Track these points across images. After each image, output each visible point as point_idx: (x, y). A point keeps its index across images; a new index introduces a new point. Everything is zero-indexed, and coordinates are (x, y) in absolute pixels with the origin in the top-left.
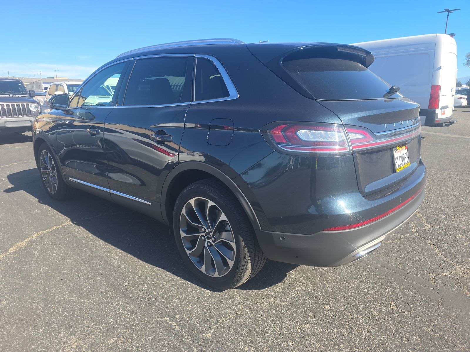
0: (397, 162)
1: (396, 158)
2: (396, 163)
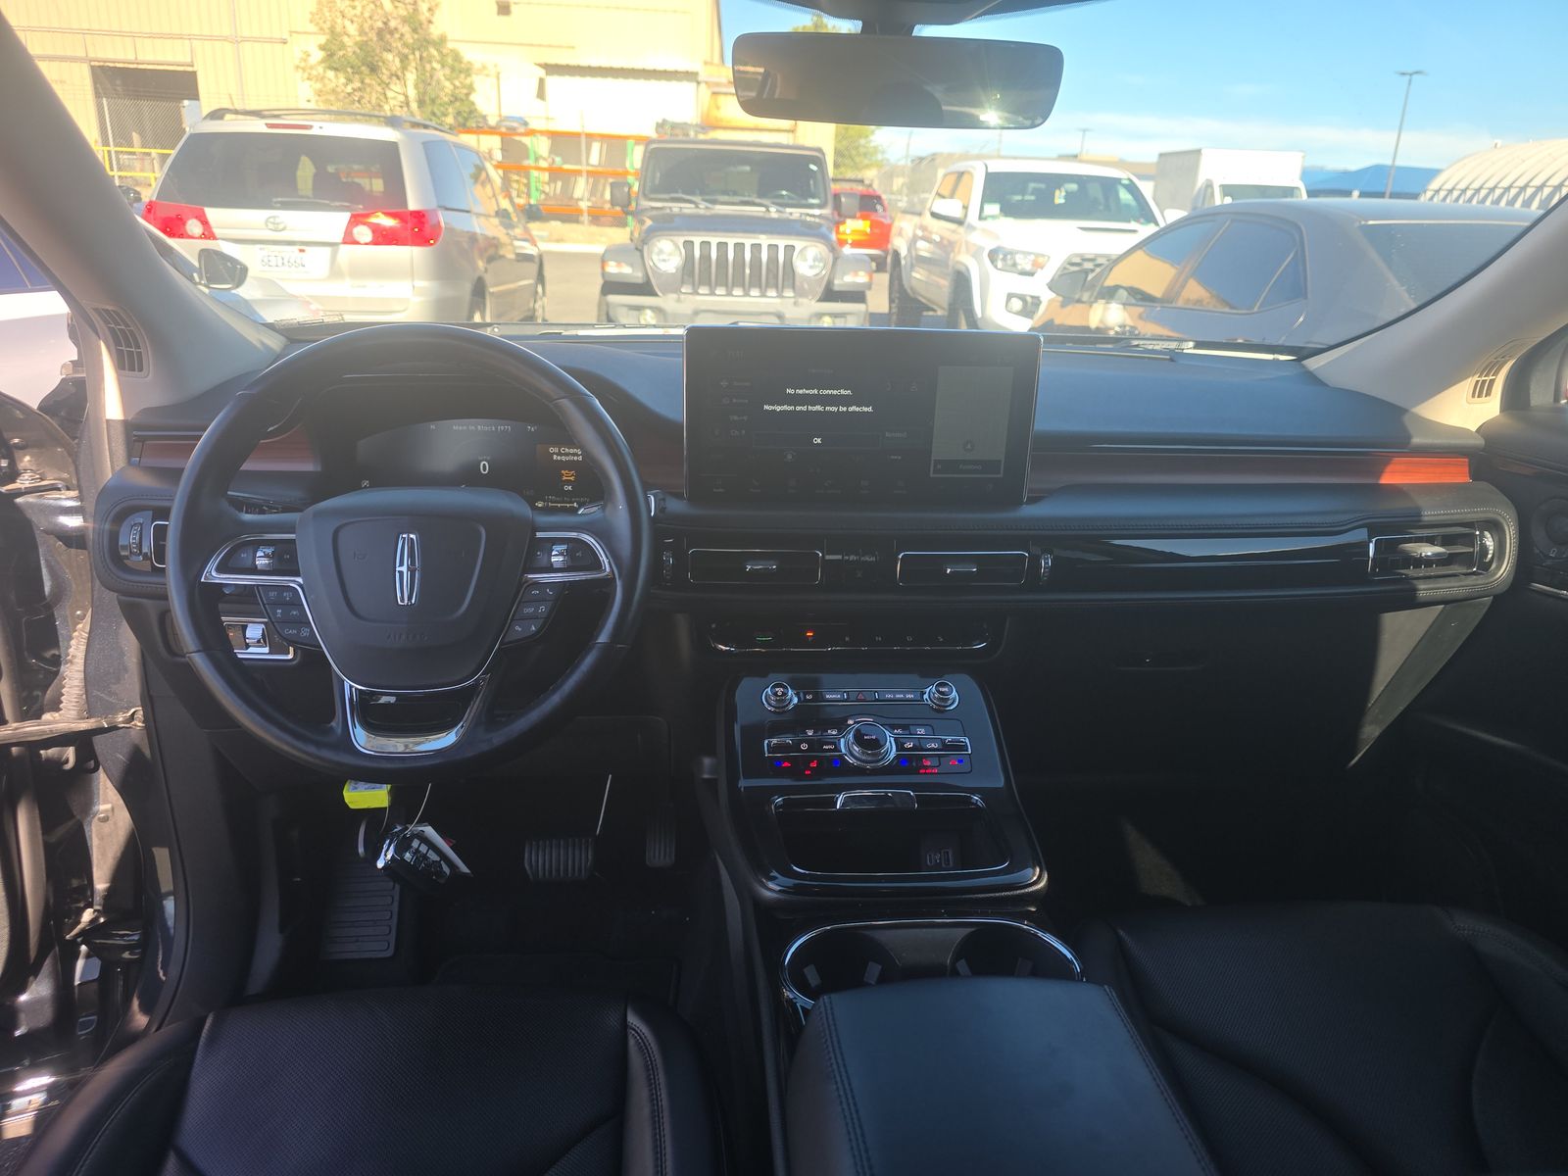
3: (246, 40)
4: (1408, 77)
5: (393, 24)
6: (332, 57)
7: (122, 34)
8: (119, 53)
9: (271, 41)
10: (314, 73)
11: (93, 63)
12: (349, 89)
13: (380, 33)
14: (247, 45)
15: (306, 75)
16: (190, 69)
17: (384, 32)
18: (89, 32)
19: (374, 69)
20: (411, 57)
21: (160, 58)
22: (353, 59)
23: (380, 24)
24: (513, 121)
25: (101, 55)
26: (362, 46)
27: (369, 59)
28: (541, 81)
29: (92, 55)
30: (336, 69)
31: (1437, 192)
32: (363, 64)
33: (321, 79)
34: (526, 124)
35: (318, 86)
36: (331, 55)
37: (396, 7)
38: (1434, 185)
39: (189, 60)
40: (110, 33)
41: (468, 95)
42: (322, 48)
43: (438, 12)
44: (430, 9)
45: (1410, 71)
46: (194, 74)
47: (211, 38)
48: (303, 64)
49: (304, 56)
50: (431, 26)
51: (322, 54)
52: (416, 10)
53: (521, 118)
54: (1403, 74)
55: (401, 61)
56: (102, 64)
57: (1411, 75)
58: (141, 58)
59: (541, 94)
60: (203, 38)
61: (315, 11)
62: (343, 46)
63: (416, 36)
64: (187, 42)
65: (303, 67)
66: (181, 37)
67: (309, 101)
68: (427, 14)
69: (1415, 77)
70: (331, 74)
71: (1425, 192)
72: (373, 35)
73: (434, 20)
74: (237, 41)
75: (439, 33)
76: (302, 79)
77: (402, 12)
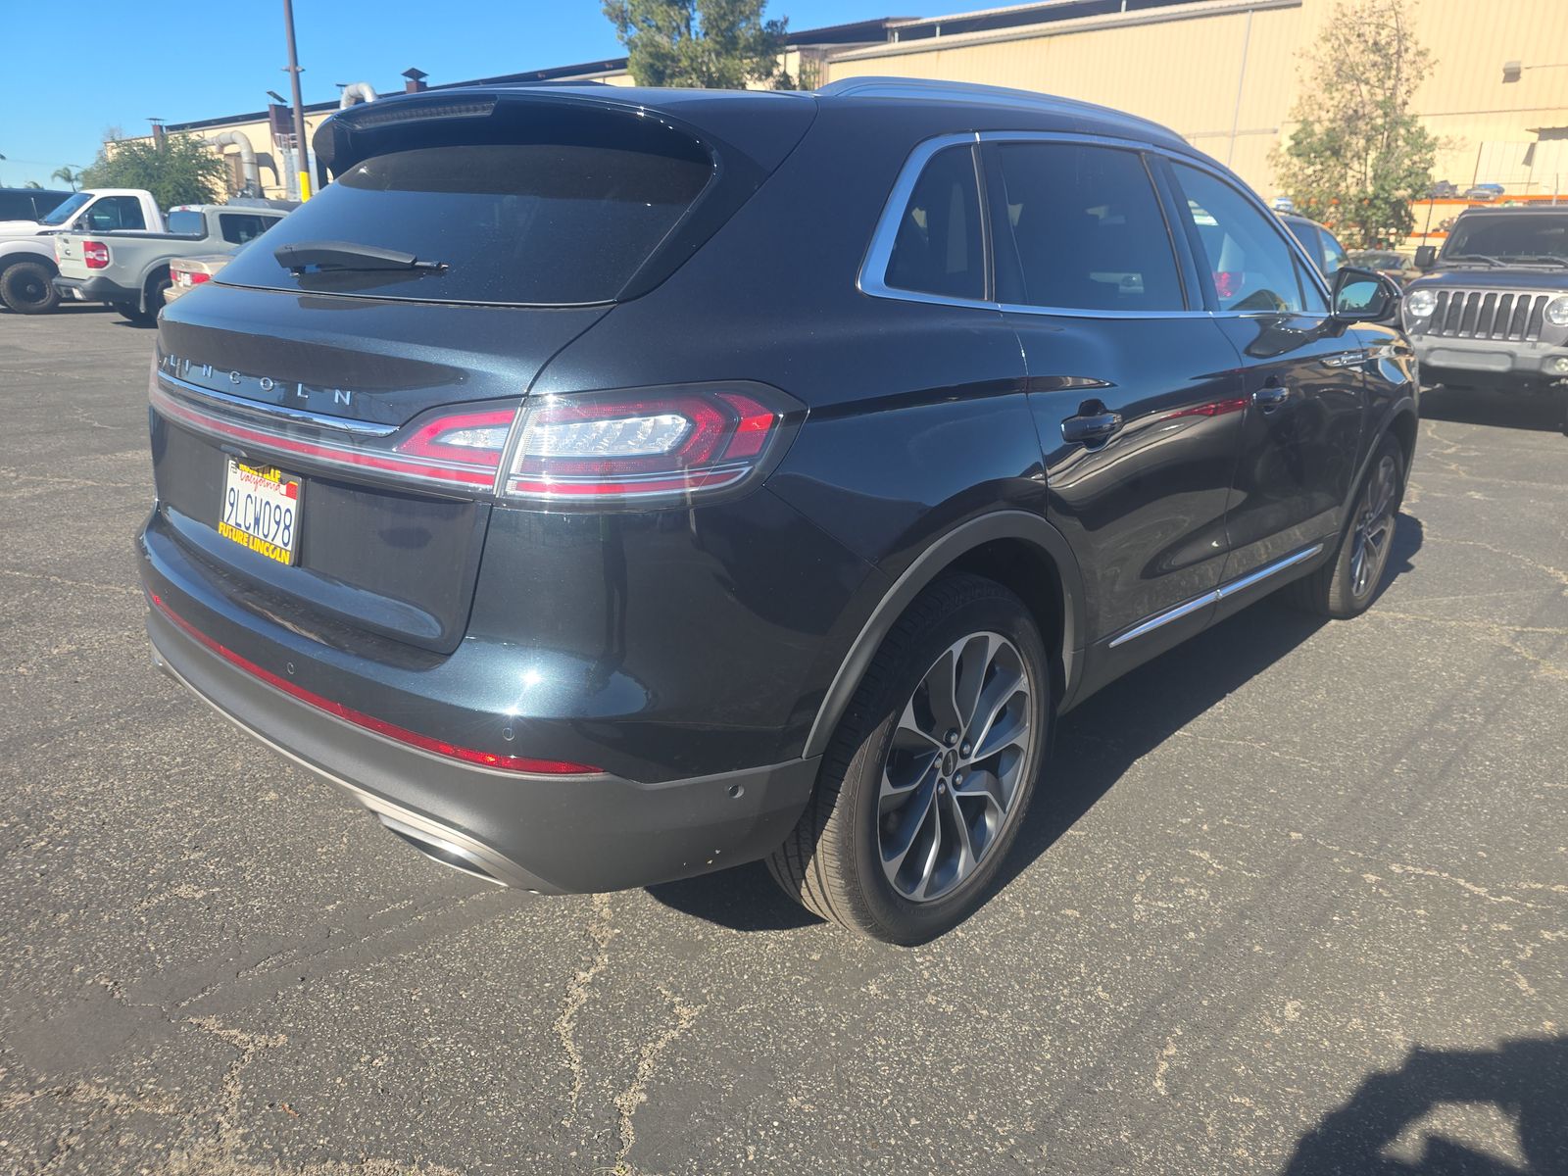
0: (232, 505)
1: (232, 489)
2: (228, 508)
5: (1365, 110)
9: (1264, 132)
10: (1282, 160)
12: (1309, 172)
13: (1349, 120)
15: (1274, 163)
17: (1352, 119)
19: (1337, 152)
20: (1378, 138)
22: (1316, 145)
23: (1351, 112)
24: (1486, 189)
26: (1330, 132)
27: (1334, 144)
28: (1533, 146)
30: (1301, 155)
32: (1327, 149)
33: (1287, 165)
34: (1500, 190)
35: (1283, 171)
36: (1298, 144)
37: (1374, 94)
41: (1426, 169)
42: (1293, 137)
43: (1415, 93)
44: (1408, 92)
48: (1273, 154)
49: (1275, 146)
50: (1405, 107)
51: (1291, 143)
52: (1393, 94)
53: (1496, 186)
55: (1367, 142)
59: (1528, 160)
61: (1294, 106)
62: (1311, 134)
63: (1387, 119)
68: (1404, 97)
70: (1295, 160)
72: (1342, 122)
73: (1409, 101)
75: (1412, 113)
76: (1270, 167)
77: (1380, 98)
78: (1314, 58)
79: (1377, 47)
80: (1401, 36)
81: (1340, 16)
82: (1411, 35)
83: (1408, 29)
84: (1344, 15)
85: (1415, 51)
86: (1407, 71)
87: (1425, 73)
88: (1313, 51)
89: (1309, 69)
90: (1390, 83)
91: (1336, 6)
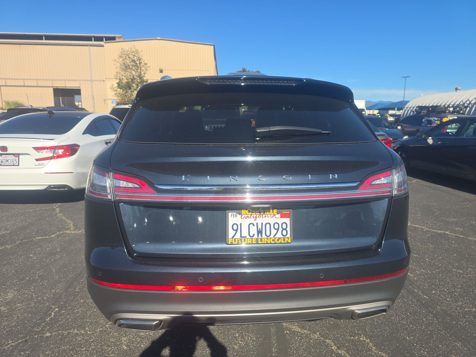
0: (235, 230)
1: (236, 224)
2: (232, 232)
3: (94, 81)
4: (405, 78)
5: (135, 77)
6: (119, 86)
7: (62, 80)
8: (61, 85)
9: (101, 81)
10: (115, 89)
11: (54, 88)
12: (123, 93)
13: (132, 80)
14: (94, 82)
15: (112, 90)
16: (79, 88)
17: (133, 80)
18: (54, 80)
19: (130, 88)
20: (139, 85)
21: (72, 86)
22: (125, 86)
23: (132, 77)
25: (56, 86)
26: (128, 83)
27: (129, 86)
29: (54, 86)
30: (120, 88)
31: (407, 108)
32: (128, 87)
35: (116, 92)
37: (136, 73)
38: (406, 106)
39: (79, 86)
40: (60, 80)
42: (117, 83)
43: (146, 74)
44: (144, 74)
45: (406, 76)
46: (80, 89)
47: (85, 80)
48: (112, 87)
50: (144, 77)
51: (117, 85)
52: (141, 74)
54: (404, 77)
55: (137, 86)
56: (56, 88)
57: (406, 77)
58: (67, 86)
60: (83, 80)
61: (115, 74)
62: (122, 83)
63: (141, 80)
64: (79, 82)
65: (112, 88)
66: (77, 80)
67: (113, 96)
68: (144, 75)
69: (407, 78)
70: (119, 89)
71: (404, 108)
72: (130, 80)
73: (145, 76)
74: (92, 81)
75: (147, 79)
76: (112, 91)
77: (137, 74)
78: (118, 62)
79: (134, 61)
80: (139, 59)
81: (123, 52)
82: (142, 59)
83: (141, 57)
84: (124, 51)
85: (144, 63)
86: (143, 68)
87: (148, 69)
88: (118, 60)
89: (118, 65)
90: (139, 70)
91: (121, 49)
